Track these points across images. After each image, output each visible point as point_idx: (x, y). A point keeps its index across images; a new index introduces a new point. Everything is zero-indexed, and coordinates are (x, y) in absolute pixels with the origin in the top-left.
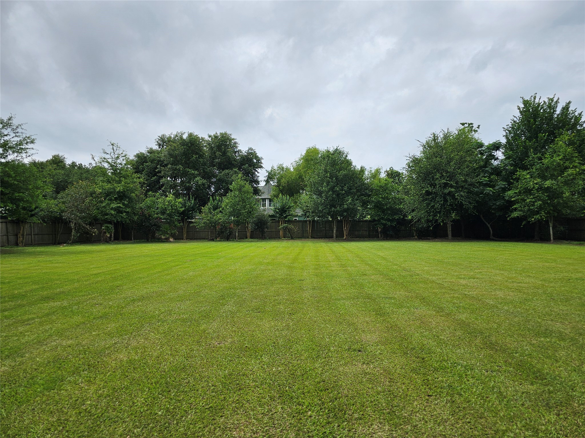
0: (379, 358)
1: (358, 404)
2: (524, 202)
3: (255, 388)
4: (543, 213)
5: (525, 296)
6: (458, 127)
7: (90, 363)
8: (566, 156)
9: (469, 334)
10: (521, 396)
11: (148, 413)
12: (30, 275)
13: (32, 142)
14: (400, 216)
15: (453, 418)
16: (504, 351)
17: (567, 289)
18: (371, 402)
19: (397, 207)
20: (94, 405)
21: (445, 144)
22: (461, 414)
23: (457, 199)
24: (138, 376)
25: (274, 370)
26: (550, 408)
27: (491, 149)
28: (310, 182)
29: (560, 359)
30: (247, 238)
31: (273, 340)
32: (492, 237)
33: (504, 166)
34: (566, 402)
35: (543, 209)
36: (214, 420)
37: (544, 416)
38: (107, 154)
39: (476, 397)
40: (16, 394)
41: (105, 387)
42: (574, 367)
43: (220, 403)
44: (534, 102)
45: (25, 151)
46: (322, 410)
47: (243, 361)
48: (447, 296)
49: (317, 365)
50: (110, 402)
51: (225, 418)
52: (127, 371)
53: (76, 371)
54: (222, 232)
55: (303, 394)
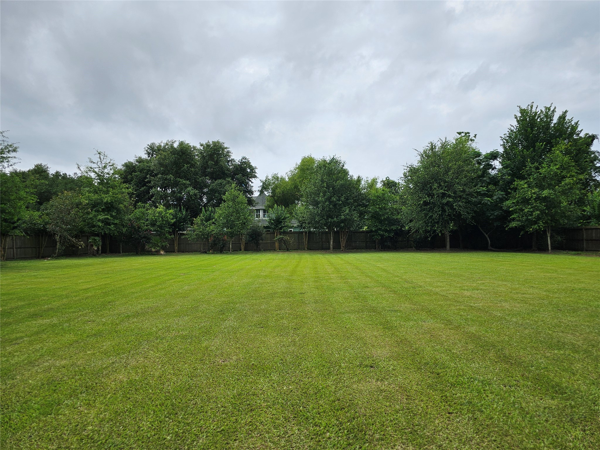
0: (393, 374)
1: (377, 423)
2: (522, 212)
3: (267, 409)
4: (541, 223)
5: (531, 307)
6: (456, 136)
7: (88, 385)
8: (563, 166)
9: (481, 347)
10: (544, 412)
11: (156, 438)
12: (14, 291)
13: (14, 151)
14: (398, 226)
15: (477, 436)
16: (520, 364)
17: (572, 299)
18: (391, 421)
19: (395, 217)
20: (96, 430)
21: (443, 153)
22: (486, 432)
23: (455, 209)
24: (140, 398)
25: (285, 388)
26: (575, 424)
27: (489, 159)
28: (307, 192)
29: (577, 371)
30: (241, 250)
31: (280, 357)
32: (490, 248)
33: (502, 176)
34: (590, 417)
35: (541, 219)
36: (228, 444)
37: (570, 432)
38: (94, 163)
39: (498, 413)
40: (10, 420)
41: (106, 410)
42: (592, 380)
43: (232, 426)
44: (531, 111)
45: (7, 160)
46: (341, 431)
47: (251, 380)
48: (453, 308)
49: (329, 383)
50: (113, 427)
51: (240, 442)
52: (128, 393)
53: (73, 394)
54: (215, 244)
55: (319, 414)
